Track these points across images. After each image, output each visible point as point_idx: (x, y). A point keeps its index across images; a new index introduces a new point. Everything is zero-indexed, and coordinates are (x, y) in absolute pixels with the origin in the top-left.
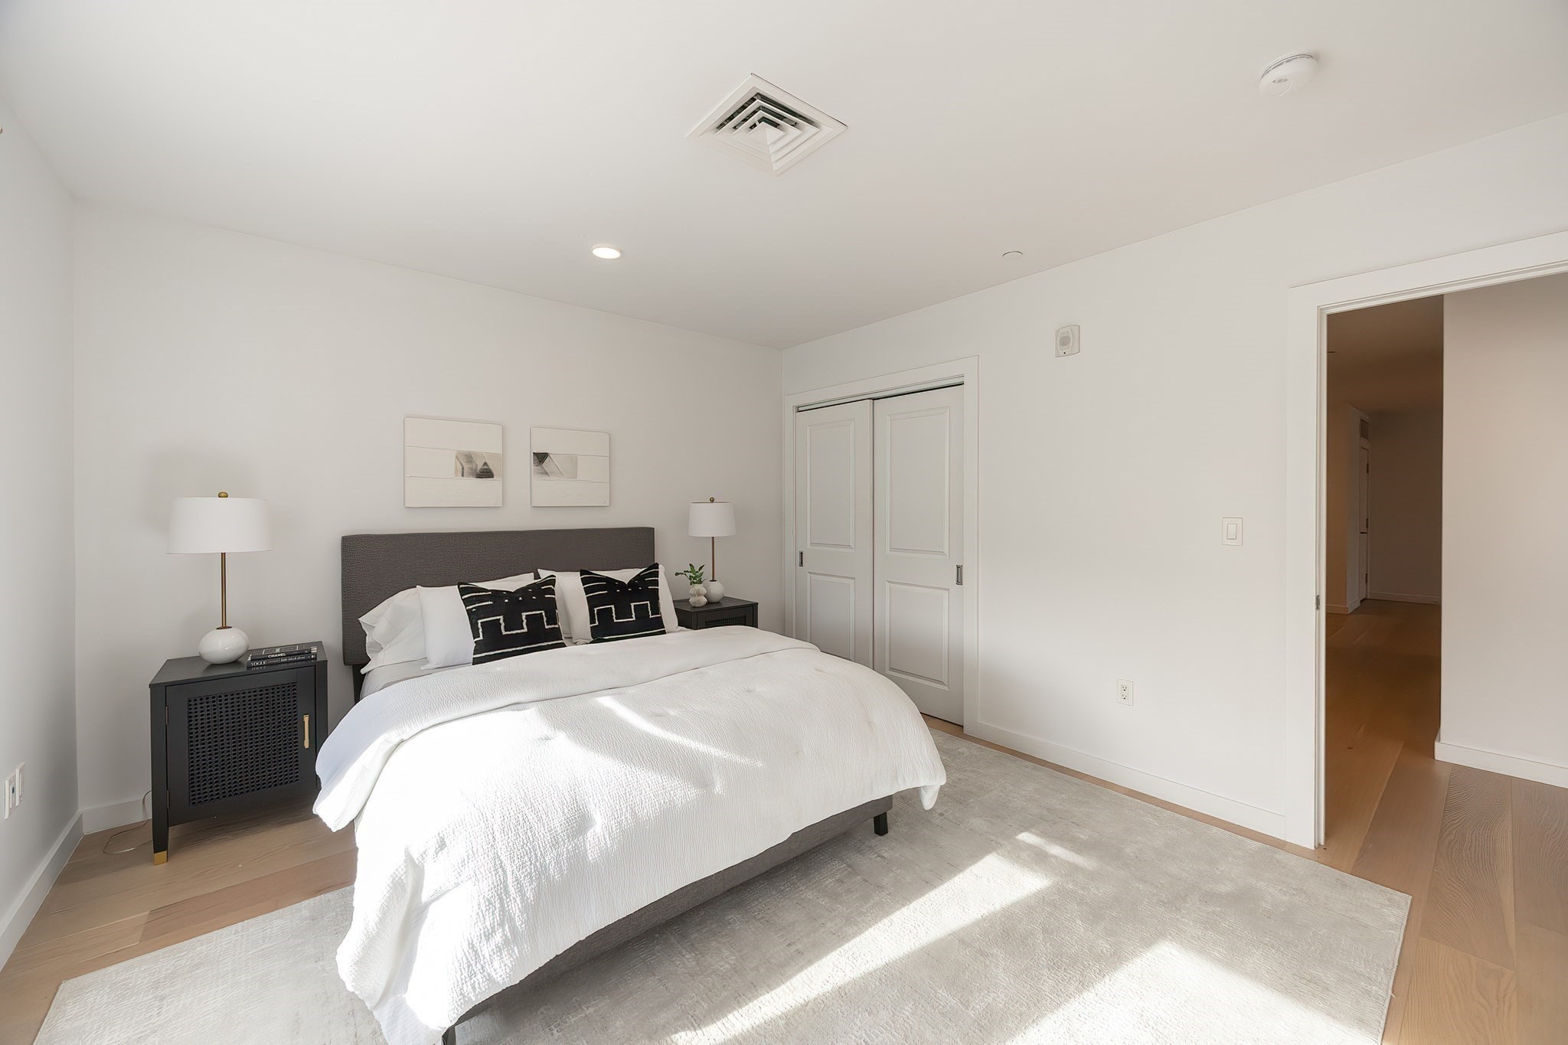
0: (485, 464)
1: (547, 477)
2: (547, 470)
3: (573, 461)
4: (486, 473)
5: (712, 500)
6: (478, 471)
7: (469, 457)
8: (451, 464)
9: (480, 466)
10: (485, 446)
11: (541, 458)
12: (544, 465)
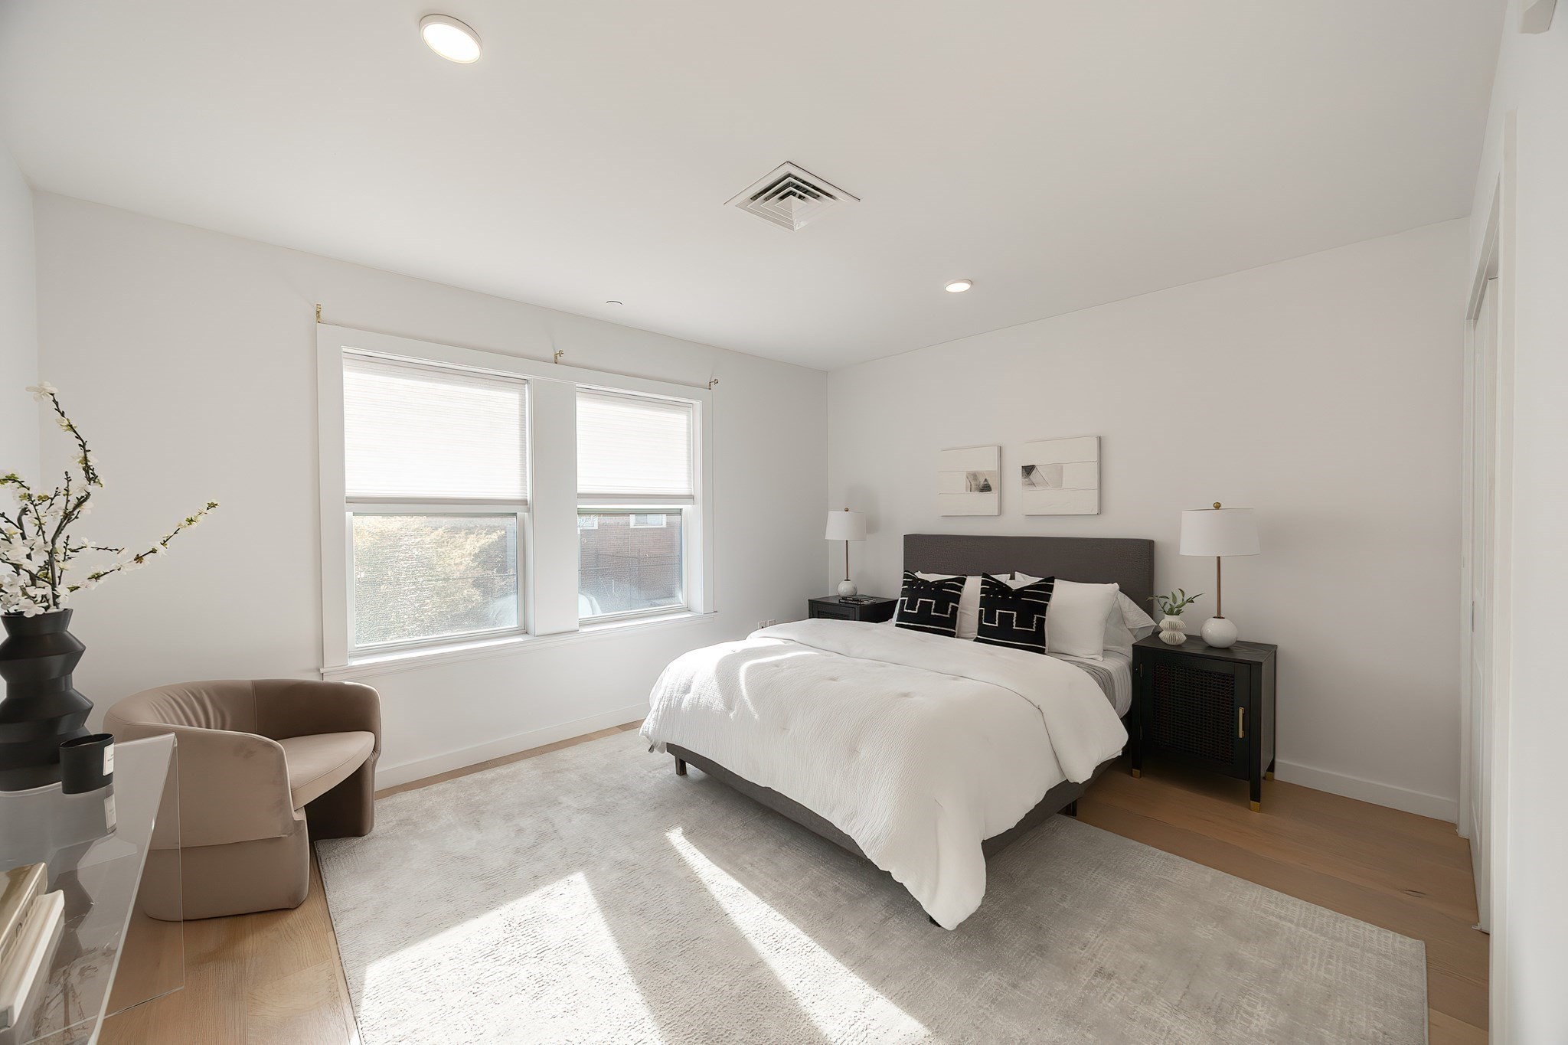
0: (986, 480)
1: (1032, 488)
2: (1034, 481)
3: (1059, 469)
4: (986, 488)
5: (1217, 506)
6: (981, 486)
7: (975, 476)
8: (962, 482)
9: (982, 483)
10: (986, 465)
11: (1028, 470)
12: (1031, 476)
